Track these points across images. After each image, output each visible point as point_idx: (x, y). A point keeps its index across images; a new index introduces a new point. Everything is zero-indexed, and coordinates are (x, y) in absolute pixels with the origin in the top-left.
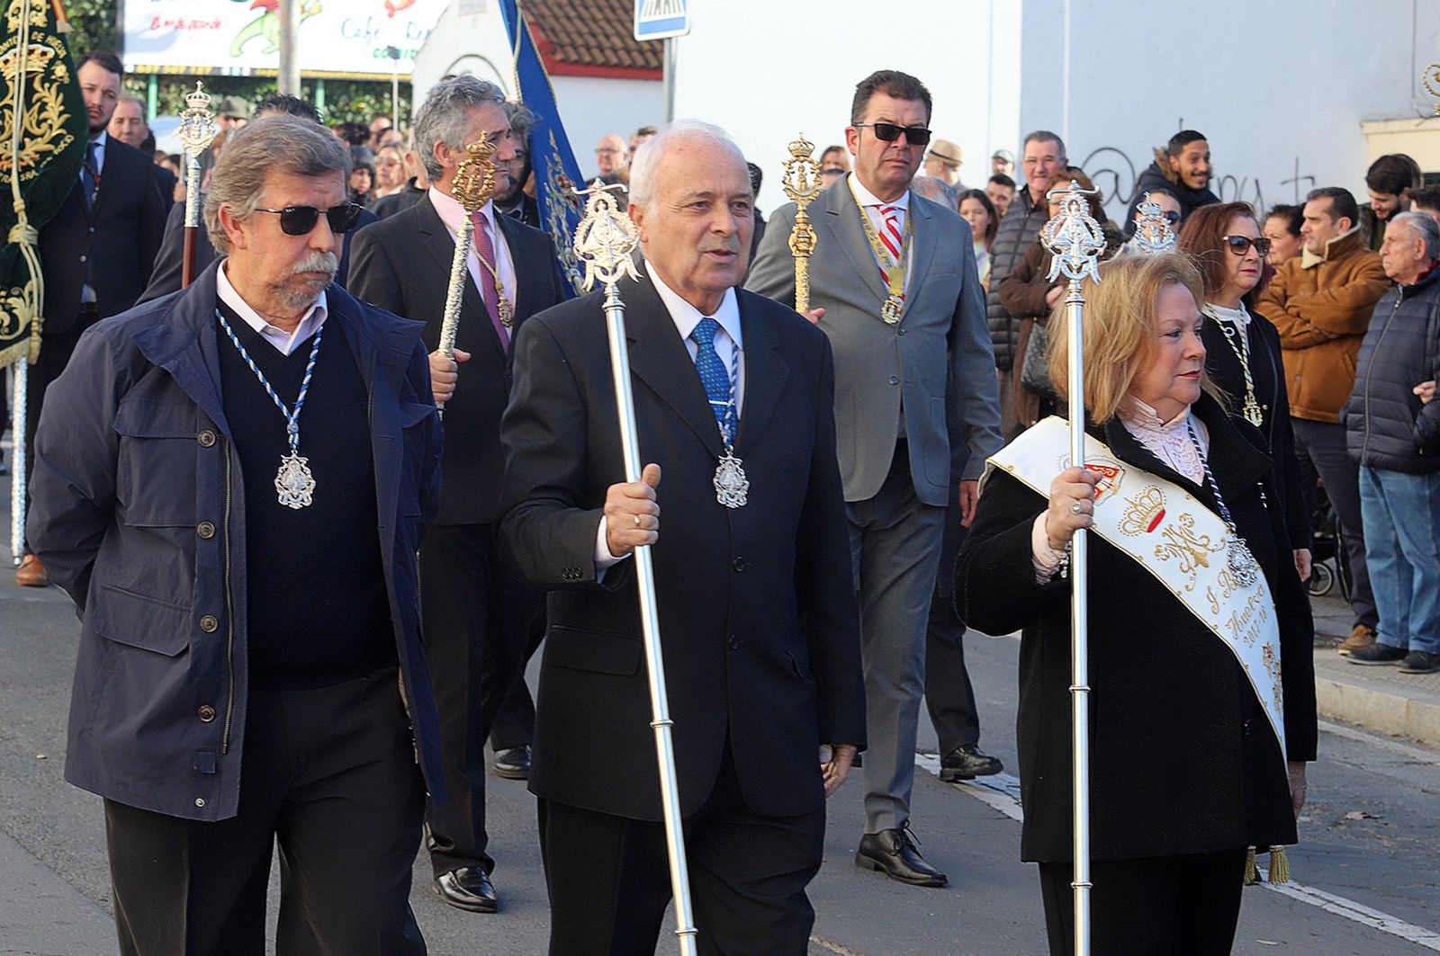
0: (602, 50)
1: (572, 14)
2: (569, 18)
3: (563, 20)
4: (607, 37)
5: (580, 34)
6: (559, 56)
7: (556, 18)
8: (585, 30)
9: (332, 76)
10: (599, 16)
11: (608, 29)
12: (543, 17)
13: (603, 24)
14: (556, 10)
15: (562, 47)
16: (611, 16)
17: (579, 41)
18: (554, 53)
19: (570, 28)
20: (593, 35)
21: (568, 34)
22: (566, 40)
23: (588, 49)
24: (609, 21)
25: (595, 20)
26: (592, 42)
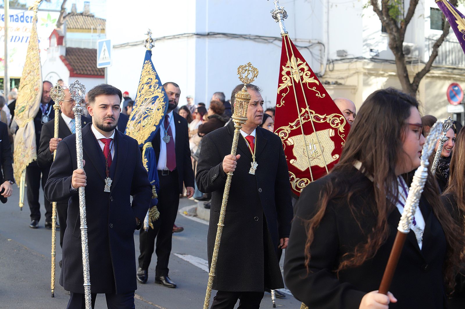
0: (86, 70)
1: (78, 61)
2: (77, 62)
3: (76, 63)
4: (87, 67)
5: (80, 66)
6: (75, 72)
7: (74, 62)
8: (81, 65)
9: (16, 78)
10: (85, 62)
11: (88, 65)
12: (71, 62)
13: (86, 64)
14: (75, 61)
15: (76, 70)
16: (88, 62)
17: (80, 68)
18: (74, 71)
19: (78, 65)
20: (84, 67)
21: (77, 66)
22: (77, 68)
23: (82, 70)
24: (88, 63)
25: (84, 63)
26: (83, 68)
